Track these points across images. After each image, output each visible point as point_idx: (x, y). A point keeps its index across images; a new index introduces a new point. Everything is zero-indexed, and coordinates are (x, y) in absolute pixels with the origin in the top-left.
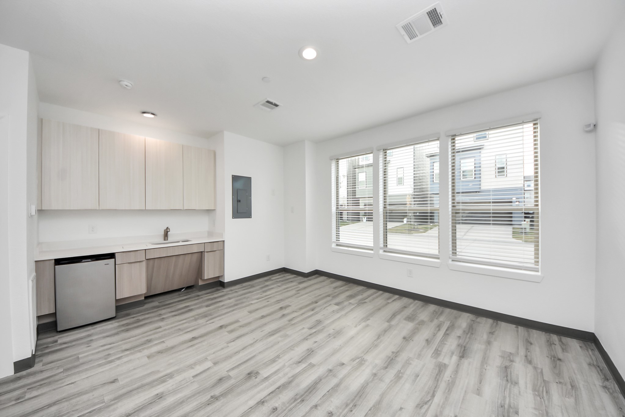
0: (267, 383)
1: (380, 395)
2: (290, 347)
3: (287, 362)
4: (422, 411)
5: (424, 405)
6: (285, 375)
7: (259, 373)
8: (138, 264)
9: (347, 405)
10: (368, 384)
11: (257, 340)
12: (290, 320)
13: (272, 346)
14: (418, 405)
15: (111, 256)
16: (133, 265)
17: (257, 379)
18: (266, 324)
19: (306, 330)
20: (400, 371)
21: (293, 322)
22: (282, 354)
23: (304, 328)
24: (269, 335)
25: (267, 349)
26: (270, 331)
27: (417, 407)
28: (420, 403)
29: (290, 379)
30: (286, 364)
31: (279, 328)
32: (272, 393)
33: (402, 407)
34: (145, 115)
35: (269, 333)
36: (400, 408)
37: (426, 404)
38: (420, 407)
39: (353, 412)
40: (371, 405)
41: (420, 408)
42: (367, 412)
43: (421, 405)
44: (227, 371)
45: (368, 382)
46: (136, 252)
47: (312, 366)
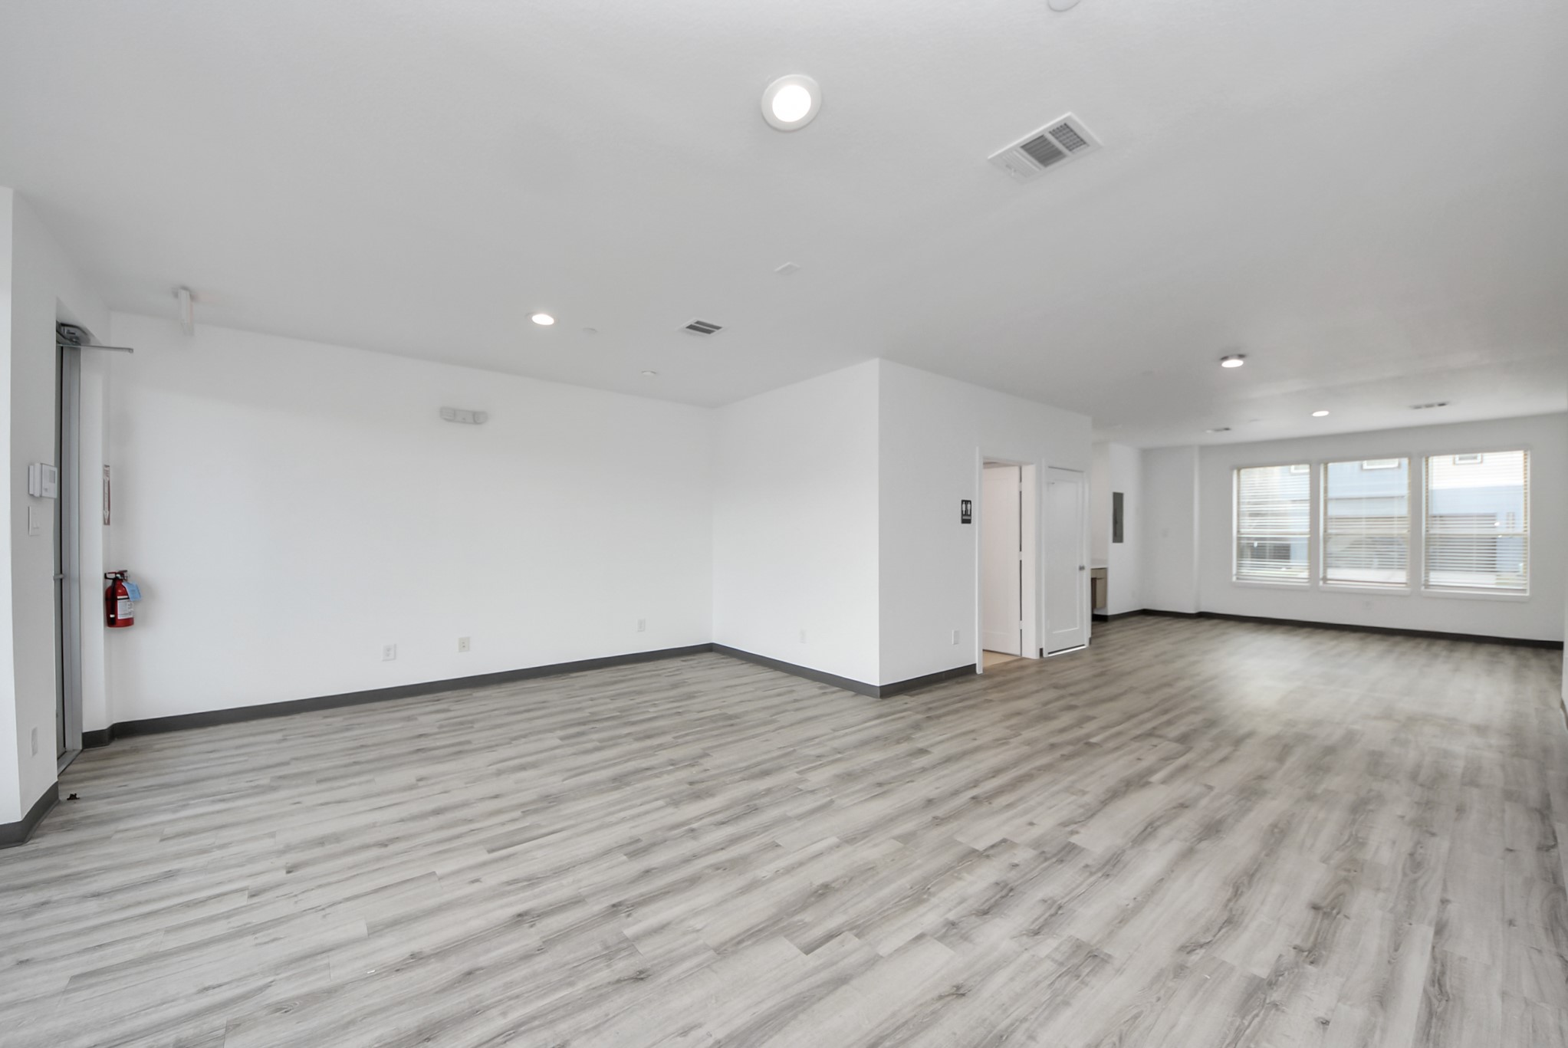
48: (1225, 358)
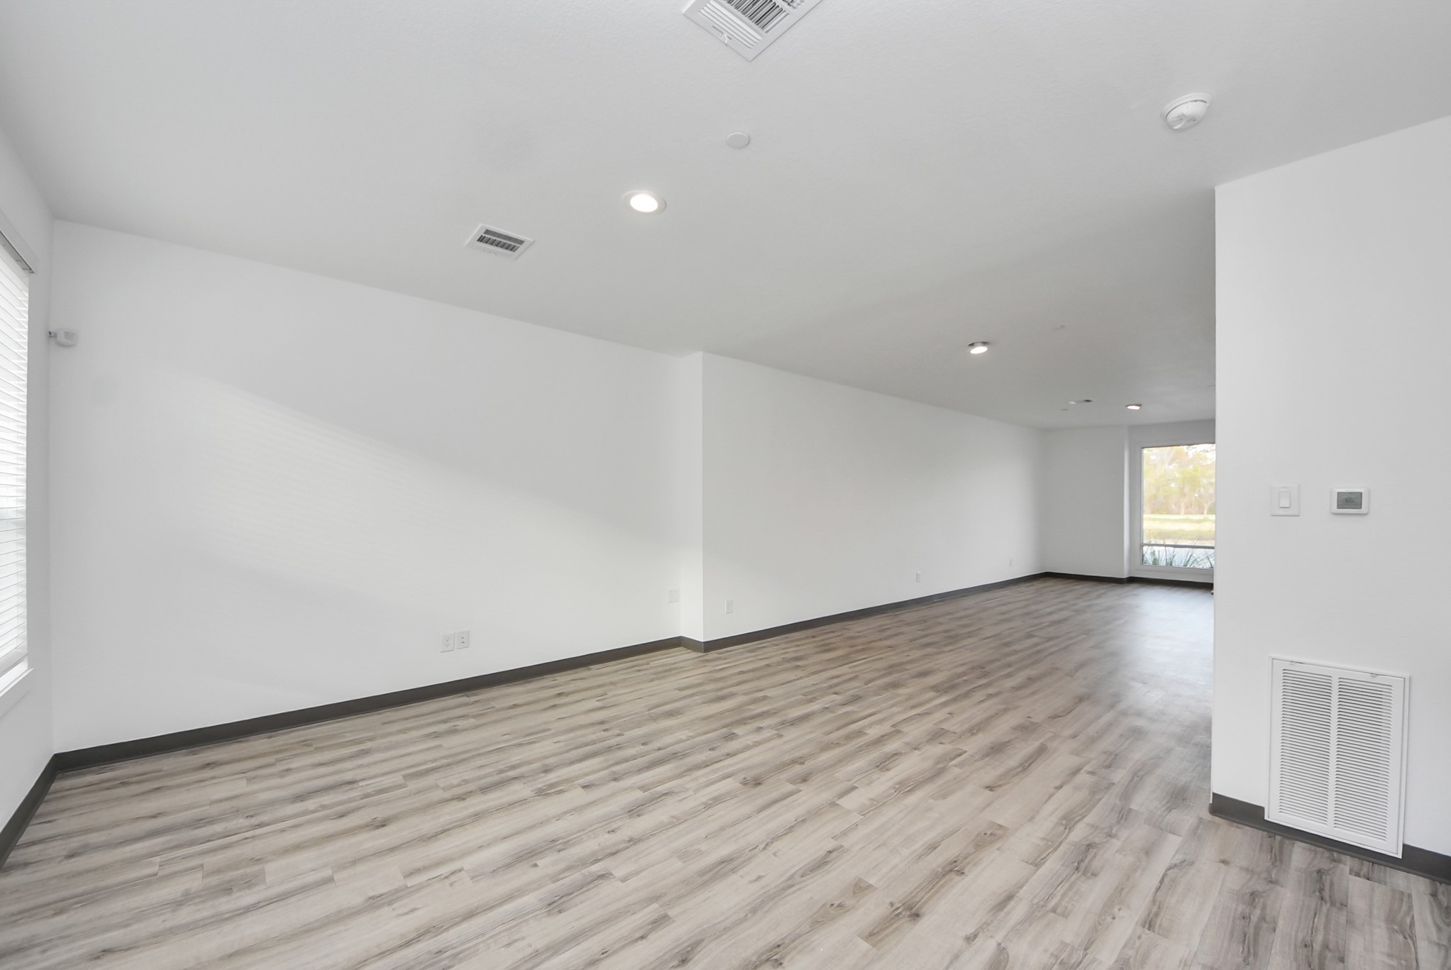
0: (725, 771)
2: (678, 824)
3: (690, 796)
6: (696, 779)
7: (741, 783)
11: (764, 848)
12: (660, 922)
13: (723, 829)
17: (744, 776)
19: (618, 873)
21: (651, 911)
22: (699, 811)
23: (624, 880)
24: (734, 864)
25: (734, 824)
26: (733, 877)
29: (688, 773)
30: (693, 793)
31: (705, 884)
32: (717, 762)
35: (733, 871)
44: (801, 791)
48: (972, 345)
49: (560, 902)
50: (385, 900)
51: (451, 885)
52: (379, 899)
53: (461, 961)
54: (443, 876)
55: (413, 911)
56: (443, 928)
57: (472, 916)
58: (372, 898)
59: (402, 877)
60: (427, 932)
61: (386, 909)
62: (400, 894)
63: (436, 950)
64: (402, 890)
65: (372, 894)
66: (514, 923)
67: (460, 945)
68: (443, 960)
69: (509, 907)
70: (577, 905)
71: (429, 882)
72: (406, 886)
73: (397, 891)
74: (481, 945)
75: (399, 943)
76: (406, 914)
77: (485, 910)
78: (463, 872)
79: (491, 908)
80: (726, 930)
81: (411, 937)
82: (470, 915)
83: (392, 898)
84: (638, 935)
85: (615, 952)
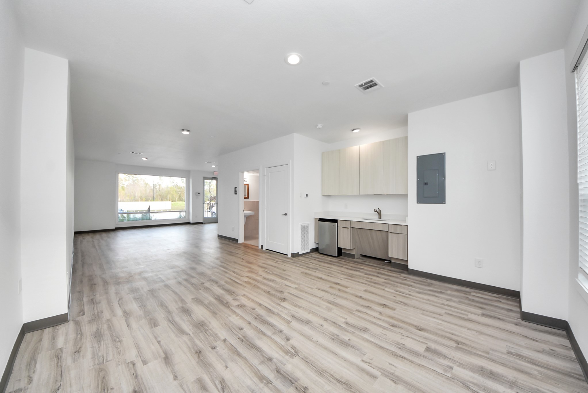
1: (246, 357)
4: (217, 382)
5: (221, 385)
8: (347, 229)
9: (244, 337)
10: (260, 352)
14: (224, 382)
15: (335, 221)
16: (345, 229)
18: (347, 299)
20: (271, 384)
21: (355, 313)
23: (346, 320)
27: (223, 379)
28: (225, 384)
33: (228, 368)
34: (354, 131)
36: (228, 366)
37: (222, 388)
38: (222, 382)
39: (238, 340)
40: (238, 349)
41: (220, 381)
42: (234, 346)
43: (223, 383)
45: (262, 352)
46: (346, 221)
47: (288, 322)
49: (362, 329)
50: (393, 377)
51: (372, 360)
52: (394, 380)
53: (398, 342)
54: (369, 364)
55: (391, 364)
56: (391, 352)
57: (382, 347)
58: (395, 383)
59: (378, 379)
60: (396, 355)
61: (397, 373)
62: (386, 374)
63: (400, 349)
64: (385, 374)
65: (394, 384)
66: (377, 336)
67: (393, 345)
68: (401, 346)
69: (372, 340)
70: (362, 326)
71: (375, 367)
72: (381, 374)
73: (386, 376)
74: (390, 340)
75: (405, 360)
76: (393, 365)
77: (377, 345)
78: (363, 359)
79: (375, 344)
80: (355, 302)
81: (401, 358)
82: (381, 347)
83: (390, 375)
84: (366, 314)
85: (373, 316)
